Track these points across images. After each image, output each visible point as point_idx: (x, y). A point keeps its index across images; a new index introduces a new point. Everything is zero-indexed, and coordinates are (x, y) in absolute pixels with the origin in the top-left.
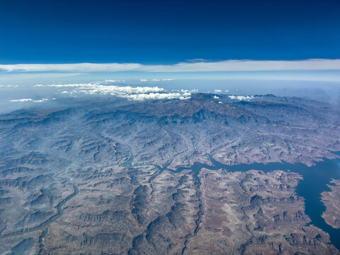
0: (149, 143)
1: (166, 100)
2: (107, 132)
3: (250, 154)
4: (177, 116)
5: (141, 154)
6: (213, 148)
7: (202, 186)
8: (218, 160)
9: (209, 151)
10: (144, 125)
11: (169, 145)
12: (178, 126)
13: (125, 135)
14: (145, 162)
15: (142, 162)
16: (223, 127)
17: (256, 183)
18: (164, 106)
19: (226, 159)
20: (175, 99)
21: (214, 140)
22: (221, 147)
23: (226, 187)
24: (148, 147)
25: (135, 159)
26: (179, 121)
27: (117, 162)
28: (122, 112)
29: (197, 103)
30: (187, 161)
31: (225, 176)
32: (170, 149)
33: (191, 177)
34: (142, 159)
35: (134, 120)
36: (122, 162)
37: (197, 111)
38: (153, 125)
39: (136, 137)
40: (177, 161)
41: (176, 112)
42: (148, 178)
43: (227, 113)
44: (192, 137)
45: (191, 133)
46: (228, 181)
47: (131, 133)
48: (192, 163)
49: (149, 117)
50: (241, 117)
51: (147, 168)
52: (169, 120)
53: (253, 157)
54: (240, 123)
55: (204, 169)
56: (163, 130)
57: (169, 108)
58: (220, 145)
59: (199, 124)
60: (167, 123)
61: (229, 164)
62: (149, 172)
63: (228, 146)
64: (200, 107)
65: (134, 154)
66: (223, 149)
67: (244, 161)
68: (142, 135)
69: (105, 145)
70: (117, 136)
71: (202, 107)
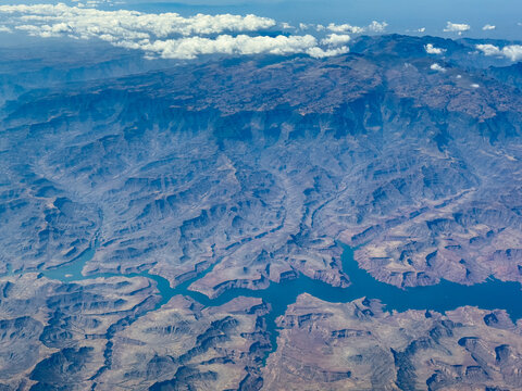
0: (161, 203)
1: (266, 59)
2: (52, 162)
3: (487, 250)
4: (284, 112)
5: (127, 237)
6: (366, 224)
7: (274, 358)
8: (367, 266)
9: (347, 236)
10: (174, 139)
11: (224, 208)
12: (280, 145)
13: (100, 172)
14: (126, 264)
15: (113, 265)
16: (424, 151)
17: (460, 355)
18: (256, 80)
19: (393, 265)
20: (293, 56)
21: (379, 195)
22: (396, 221)
23: (351, 367)
24: (156, 214)
25: (99, 255)
26: (287, 128)
27: (35, 263)
28: (118, 95)
29: (364, 70)
30: (262, 266)
31: (366, 325)
32: (224, 223)
33: (248, 323)
34: (118, 255)
35: (145, 125)
36: (55, 262)
37: (357, 95)
38: (199, 142)
39: (130, 181)
40: (229, 266)
41: (286, 98)
42: (106, 322)
43: (454, 105)
44: (309, 184)
45: (314, 169)
46: (365, 344)
47: (121, 167)
48: (275, 275)
49: (194, 114)
50: (495, 121)
51: (121, 285)
52: (256, 125)
53: (491, 259)
54: (486, 139)
55: (304, 297)
56: (223, 157)
57: (267, 86)
58: (394, 213)
59: (353, 142)
60: (246, 135)
61: (397, 282)
62: (120, 302)
63: (419, 220)
64: (369, 82)
65: (106, 237)
66: (399, 230)
67: (455, 273)
68: (153, 173)
69: (22, 204)
70: (75, 174)
71: (378, 81)
